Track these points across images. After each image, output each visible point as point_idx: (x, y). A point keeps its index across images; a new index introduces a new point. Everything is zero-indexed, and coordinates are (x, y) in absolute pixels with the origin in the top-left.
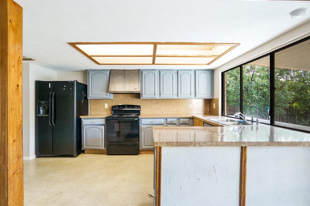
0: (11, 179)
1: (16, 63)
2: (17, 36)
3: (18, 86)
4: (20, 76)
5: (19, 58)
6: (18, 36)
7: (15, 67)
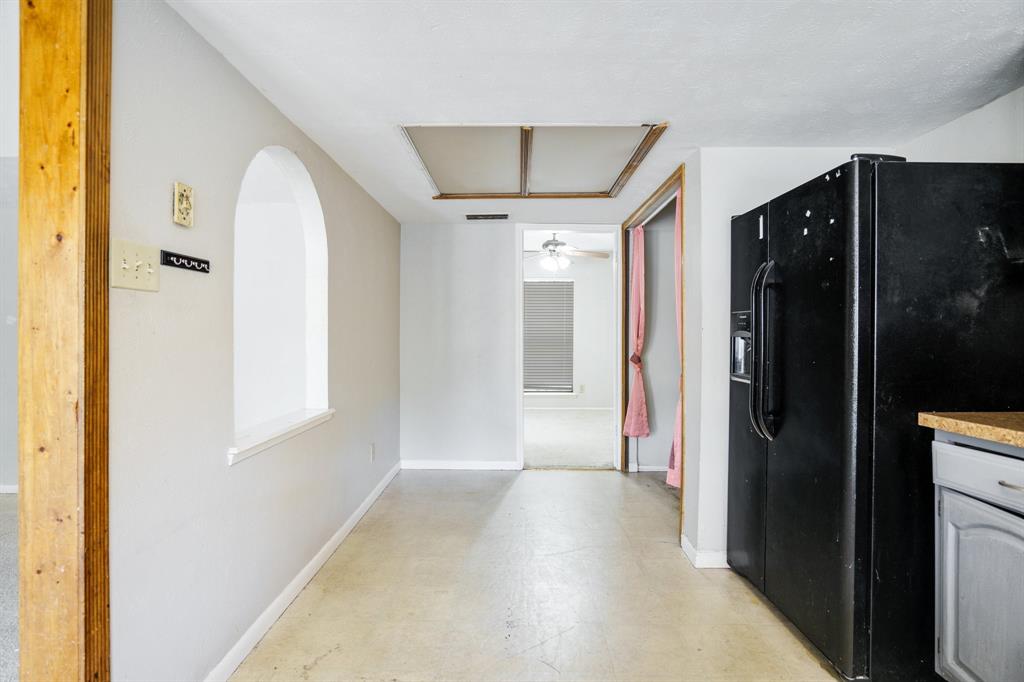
0: (29, 587)
1: (55, 150)
2: (57, 46)
3: (59, 238)
4: (72, 196)
5: (67, 128)
6: (61, 47)
7: (48, 169)
